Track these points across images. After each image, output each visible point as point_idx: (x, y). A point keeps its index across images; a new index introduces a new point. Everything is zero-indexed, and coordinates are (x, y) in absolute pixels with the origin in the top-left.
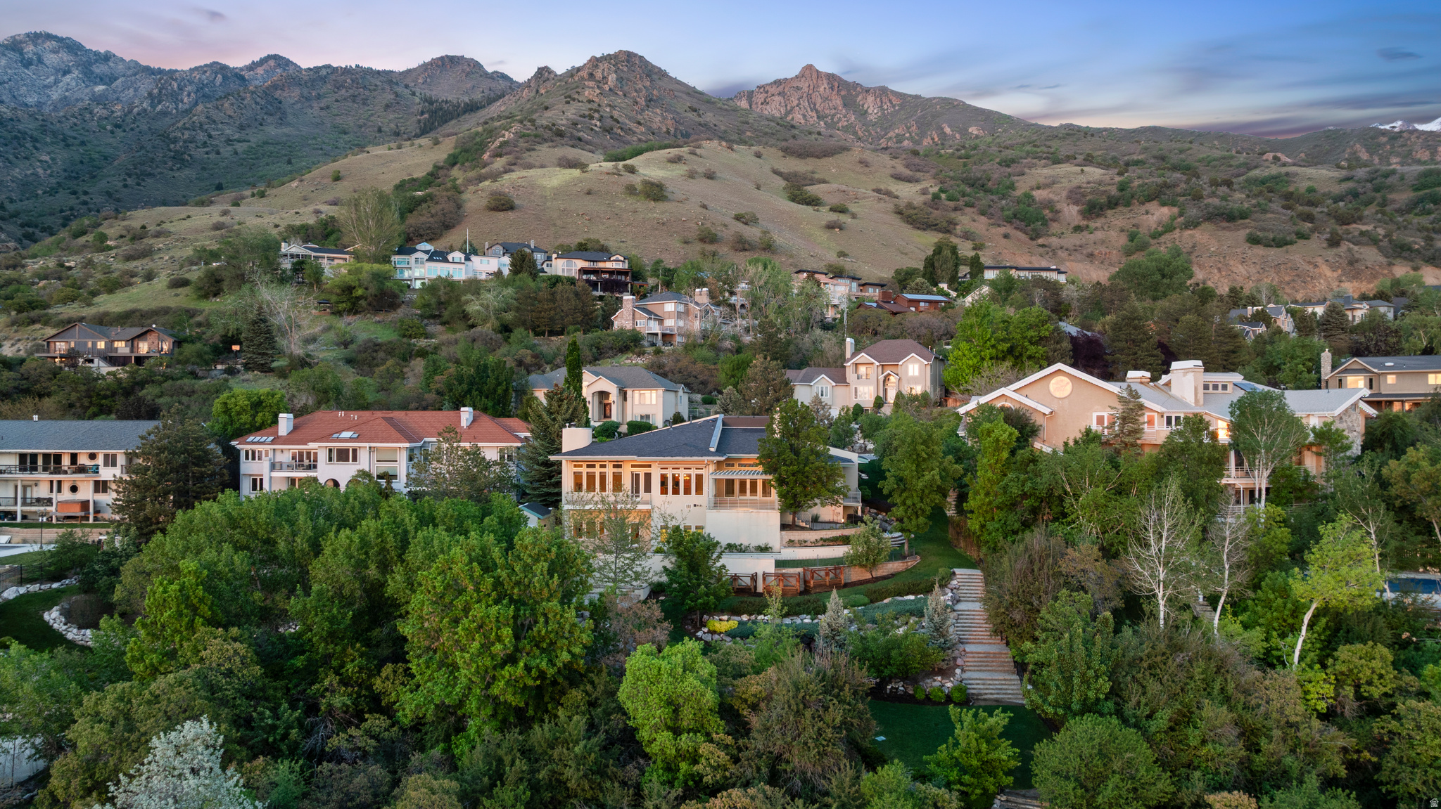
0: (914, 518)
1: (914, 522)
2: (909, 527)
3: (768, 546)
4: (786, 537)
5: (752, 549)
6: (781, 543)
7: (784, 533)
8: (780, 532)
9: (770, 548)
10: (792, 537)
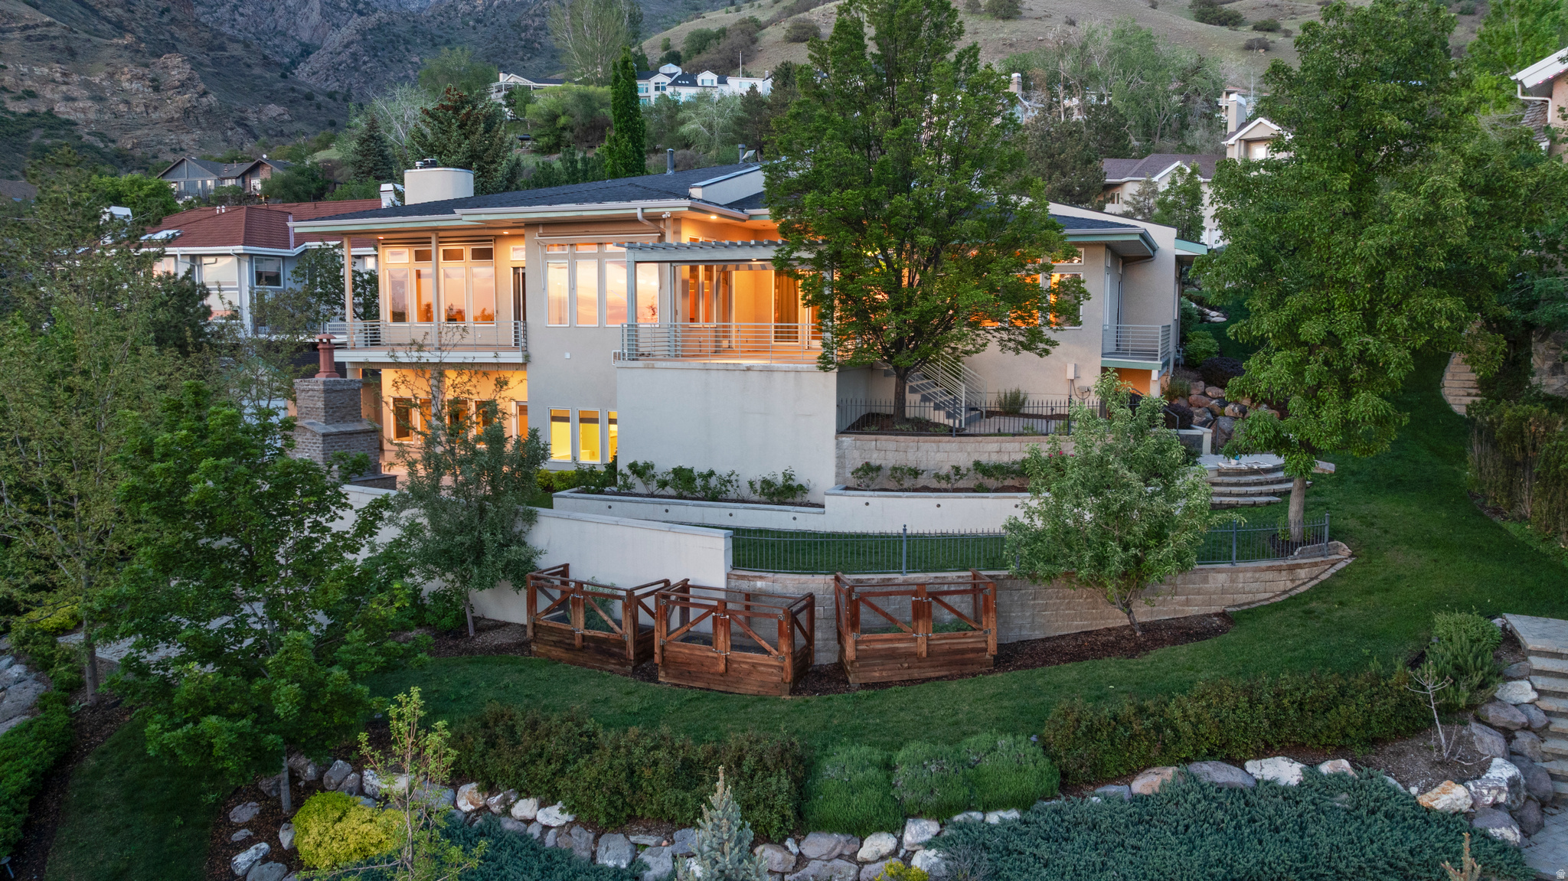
0: (1331, 394)
1: (1330, 414)
2: (1310, 430)
3: (795, 484)
4: (856, 454)
5: (745, 491)
6: (838, 475)
7: (847, 440)
8: (836, 438)
9: (801, 487)
10: (875, 456)
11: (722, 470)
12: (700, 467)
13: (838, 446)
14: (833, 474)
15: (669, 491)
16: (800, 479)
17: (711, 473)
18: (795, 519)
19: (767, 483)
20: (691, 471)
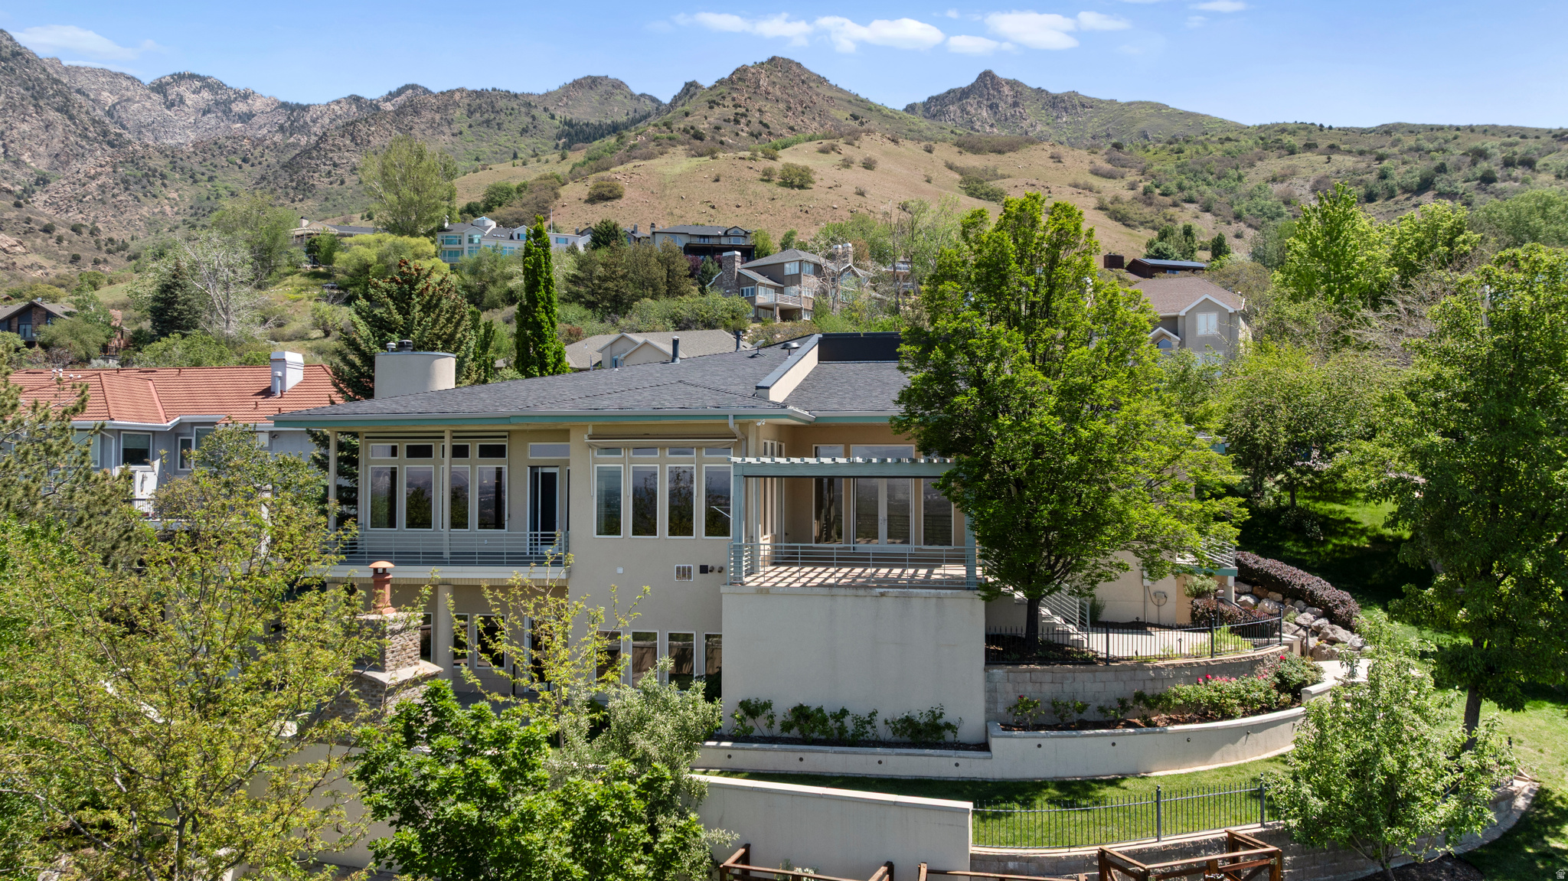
3: (941, 721)
4: (1009, 687)
5: (885, 733)
6: (987, 711)
7: (999, 672)
8: (986, 670)
9: (948, 726)
10: (1030, 688)
11: (859, 708)
12: (830, 707)
13: (988, 679)
14: (982, 710)
15: (795, 732)
16: (949, 716)
17: (844, 712)
18: (957, 765)
19: (908, 721)
20: (820, 710)
